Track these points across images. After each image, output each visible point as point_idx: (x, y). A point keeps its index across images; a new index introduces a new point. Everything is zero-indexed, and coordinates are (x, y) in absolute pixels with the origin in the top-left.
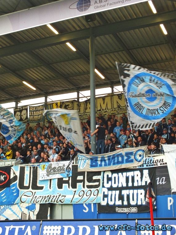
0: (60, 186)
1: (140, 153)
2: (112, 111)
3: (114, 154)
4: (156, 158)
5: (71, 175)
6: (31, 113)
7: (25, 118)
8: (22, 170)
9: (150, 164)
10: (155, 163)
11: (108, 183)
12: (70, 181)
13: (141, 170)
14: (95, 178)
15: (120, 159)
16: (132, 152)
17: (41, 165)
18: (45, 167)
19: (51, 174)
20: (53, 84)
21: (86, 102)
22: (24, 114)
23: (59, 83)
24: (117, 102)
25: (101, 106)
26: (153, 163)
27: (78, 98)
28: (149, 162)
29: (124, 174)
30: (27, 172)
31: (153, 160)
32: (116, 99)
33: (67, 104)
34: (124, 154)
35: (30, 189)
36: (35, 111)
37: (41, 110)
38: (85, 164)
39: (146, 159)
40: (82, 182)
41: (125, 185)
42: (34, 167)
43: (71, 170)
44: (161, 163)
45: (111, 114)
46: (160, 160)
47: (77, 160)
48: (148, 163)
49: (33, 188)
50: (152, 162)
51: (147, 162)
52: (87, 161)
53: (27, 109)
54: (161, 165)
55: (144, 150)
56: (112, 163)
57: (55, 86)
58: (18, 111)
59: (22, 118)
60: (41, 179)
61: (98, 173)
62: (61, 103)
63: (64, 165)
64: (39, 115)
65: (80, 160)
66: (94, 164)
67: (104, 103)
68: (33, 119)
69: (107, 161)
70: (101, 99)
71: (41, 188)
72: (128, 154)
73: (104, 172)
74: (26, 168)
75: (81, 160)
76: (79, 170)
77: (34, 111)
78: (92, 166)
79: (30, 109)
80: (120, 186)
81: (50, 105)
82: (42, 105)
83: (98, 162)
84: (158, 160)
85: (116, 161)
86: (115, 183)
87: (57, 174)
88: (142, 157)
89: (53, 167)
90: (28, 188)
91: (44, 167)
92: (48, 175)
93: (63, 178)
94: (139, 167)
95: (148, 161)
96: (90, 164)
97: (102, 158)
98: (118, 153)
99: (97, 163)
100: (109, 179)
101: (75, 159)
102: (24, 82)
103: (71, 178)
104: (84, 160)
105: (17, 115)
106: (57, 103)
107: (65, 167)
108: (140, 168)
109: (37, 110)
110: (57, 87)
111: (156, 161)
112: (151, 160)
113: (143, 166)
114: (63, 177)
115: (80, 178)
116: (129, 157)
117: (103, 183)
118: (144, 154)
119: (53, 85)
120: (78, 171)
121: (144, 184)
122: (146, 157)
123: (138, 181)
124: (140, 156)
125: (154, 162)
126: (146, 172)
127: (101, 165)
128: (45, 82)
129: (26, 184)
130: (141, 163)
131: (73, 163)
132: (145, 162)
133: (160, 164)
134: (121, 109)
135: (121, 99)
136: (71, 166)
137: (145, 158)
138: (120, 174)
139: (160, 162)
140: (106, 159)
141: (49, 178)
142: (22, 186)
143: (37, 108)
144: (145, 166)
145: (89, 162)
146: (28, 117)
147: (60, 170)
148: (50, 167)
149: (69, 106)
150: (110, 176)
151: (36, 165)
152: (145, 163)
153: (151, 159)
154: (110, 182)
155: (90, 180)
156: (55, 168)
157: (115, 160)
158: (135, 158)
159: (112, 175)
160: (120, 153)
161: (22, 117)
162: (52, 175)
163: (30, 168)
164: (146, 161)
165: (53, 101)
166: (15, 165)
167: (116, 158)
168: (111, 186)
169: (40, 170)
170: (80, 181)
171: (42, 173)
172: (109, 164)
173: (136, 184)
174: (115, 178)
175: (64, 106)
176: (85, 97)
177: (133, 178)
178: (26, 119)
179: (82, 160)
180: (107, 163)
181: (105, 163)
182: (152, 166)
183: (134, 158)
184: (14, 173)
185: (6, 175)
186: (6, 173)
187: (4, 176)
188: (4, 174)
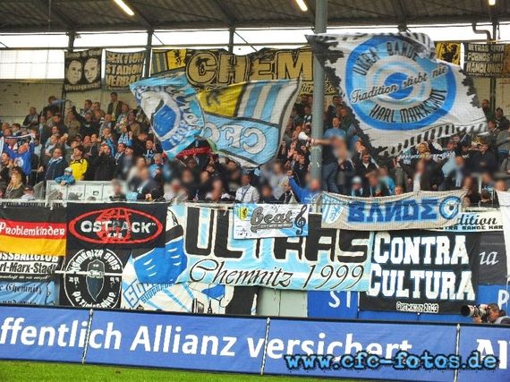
0: (280, 254)
1: (452, 202)
3: (399, 199)
4: (481, 216)
5: (306, 232)
6: (111, 68)
7: (94, 79)
8: (193, 216)
9: (469, 225)
10: (479, 225)
11: (382, 254)
12: (303, 246)
13: (452, 236)
14: (355, 242)
15: (411, 211)
16: (437, 200)
17: (237, 207)
18: (248, 212)
19: (260, 229)
21: (251, 57)
22: (93, 69)
26: (476, 223)
27: (231, 45)
28: (469, 221)
29: (417, 240)
30: (204, 221)
31: (475, 218)
33: (203, 56)
34: (419, 201)
35: (212, 256)
36: (120, 64)
37: (137, 63)
38: (337, 214)
39: (463, 215)
40: (327, 249)
41: (416, 261)
42: (221, 212)
43: (307, 223)
44: (491, 224)
46: (490, 219)
48: (466, 223)
49: (217, 254)
50: (473, 222)
51: (464, 222)
52: (342, 208)
53: (101, 56)
54: (491, 230)
55: (459, 199)
56: (394, 217)
58: (77, 60)
59: (87, 77)
60: (236, 236)
61: (364, 234)
62: (187, 53)
63: (290, 213)
64: (132, 75)
65: (327, 206)
66: (356, 215)
67: (294, 65)
68: (115, 83)
69: (384, 213)
70: (289, 56)
71: (238, 254)
72: (426, 203)
73: (376, 232)
74: (201, 211)
75: (330, 204)
76: (323, 226)
77: (118, 64)
78: (351, 219)
79: (107, 57)
80: (407, 261)
81: (161, 53)
82: (141, 52)
83: (364, 212)
84: (485, 220)
85: (402, 214)
86: (397, 255)
87: (274, 230)
88: (455, 210)
89: (265, 213)
90: (206, 252)
91: (244, 213)
92: (254, 230)
93: (287, 238)
94: (448, 230)
95: (467, 220)
96: (348, 214)
97: (373, 205)
98: (408, 200)
99: (363, 215)
100: (385, 248)
103: (305, 239)
104: (336, 206)
105: (74, 69)
106: (178, 50)
107: (294, 217)
108: (451, 231)
109: (126, 62)
111: (481, 220)
112: (472, 219)
113: (456, 228)
114: (287, 236)
115: (325, 240)
116: (429, 209)
117: (373, 254)
118: (460, 206)
121: (454, 261)
122: (462, 212)
123: (443, 255)
124: (451, 208)
125: (478, 222)
126: (460, 240)
127: (370, 219)
129: (201, 244)
130: (451, 223)
131: (311, 210)
132: (460, 221)
133: (490, 227)
136: (305, 216)
137: (460, 214)
138: (408, 239)
139: (489, 223)
140: (383, 207)
141: (255, 236)
142: (193, 248)
143: (126, 58)
144: (460, 229)
145: (345, 210)
146: (103, 76)
147: (281, 221)
148: (258, 213)
149: (209, 63)
150: (387, 241)
151: (226, 206)
152: (461, 223)
153: (472, 217)
154: (386, 253)
155: (345, 246)
156: (269, 216)
157: (400, 212)
158: (440, 212)
159: (391, 239)
160: (411, 199)
161: (86, 74)
162: (262, 230)
163: (213, 211)
164: (462, 219)
165: (163, 46)
167: (403, 208)
168: (389, 261)
169: (236, 218)
170: (325, 247)
171: (239, 225)
172: (388, 219)
173: (438, 261)
174: (397, 245)
175: (195, 60)
176: (247, 44)
177: (434, 249)
178: (96, 81)
179: (331, 206)
180: (384, 216)
181: (380, 215)
182: (474, 231)
183: (438, 211)
184: (176, 220)
185: (155, 222)
186: (154, 218)
187: (149, 224)
188: (151, 221)
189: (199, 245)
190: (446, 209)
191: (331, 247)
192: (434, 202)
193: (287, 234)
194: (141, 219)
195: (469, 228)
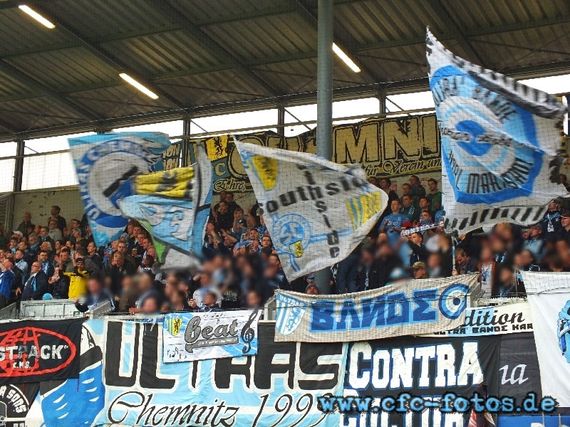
0: (222, 381)
1: (457, 293)
2: (380, 165)
3: (382, 293)
4: (502, 310)
5: (254, 349)
8: (115, 332)
9: (483, 326)
10: (498, 325)
11: (360, 375)
12: (252, 369)
13: (458, 344)
14: (323, 360)
15: (398, 309)
16: (435, 291)
17: (168, 318)
18: (182, 325)
19: (197, 347)
20: (210, 82)
21: (304, 137)
23: (225, 80)
24: (396, 141)
25: (347, 149)
26: (493, 322)
27: (281, 125)
28: (482, 320)
29: (409, 352)
30: (128, 338)
31: (492, 315)
32: (391, 131)
34: (409, 295)
35: (137, 386)
37: (172, 157)
38: (296, 321)
39: (473, 311)
40: (285, 372)
41: (408, 383)
42: (148, 326)
43: (256, 336)
44: (516, 323)
45: (378, 174)
46: (514, 316)
47: (273, 308)
48: (478, 324)
49: (144, 384)
50: (489, 320)
51: (474, 321)
52: (303, 311)
54: (516, 331)
55: (467, 287)
56: (374, 320)
57: (212, 90)
60: (167, 359)
61: (334, 348)
62: (229, 139)
63: (235, 323)
65: (282, 310)
66: (322, 321)
67: (356, 144)
69: (360, 315)
70: (350, 131)
71: (169, 384)
72: (419, 297)
73: (351, 344)
74: (124, 326)
75: (286, 308)
76: (278, 338)
78: (315, 327)
80: (395, 384)
81: (198, 143)
82: (177, 144)
83: (333, 315)
84: (507, 316)
85: (386, 315)
86: (381, 376)
87: (215, 348)
88: (461, 305)
89: (203, 325)
90: (130, 382)
91: (176, 326)
92: (189, 349)
93: (231, 359)
94: (452, 335)
95: (479, 318)
96: (310, 320)
97: (345, 304)
98: (393, 294)
99: (332, 320)
100: (365, 365)
101: (266, 306)
102: (124, 77)
103: (253, 359)
104: (294, 309)
106: (218, 137)
107: (239, 328)
108: (456, 335)
110: (220, 92)
111: (501, 317)
112: (487, 316)
113: (463, 331)
114: (231, 356)
115: (281, 359)
116: (424, 306)
117: (347, 376)
118: (468, 298)
119: (208, 86)
120: (276, 341)
121: (463, 382)
122: (472, 306)
123: (446, 372)
124: (456, 301)
125: (497, 320)
126: (471, 349)
127: (341, 326)
128: (186, 78)
129: (124, 371)
130: (457, 323)
131: (262, 317)
132: (468, 320)
133: (514, 328)
134: (405, 161)
135: (405, 133)
136: (254, 326)
137: (469, 309)
138: (396, 352)
139: (512, 321)
140: (358, 307)
141: (191, 357)
142: (114, 378)
144: (469, 332)
145: (307, 315)
147: (224, 334)
148: (195, 325)
150: (367, 356)
151: (154, 318)
152: (471, 324)
153: (488, 313)
154: (366, 374)
155: (309, 366)
156: (208, 329)
157: (383, 313)
158: (441, 309)
159: (373, 353)
160: (397, 292)
162: (200, 349)
163: (138, 326)
164: (471, 318)
165: (207, 133)
166: (94, 318)
167: (387, 307)
168: (370, 384)
169: (167, 335)
170: (281, 369)
171: (170, 341)
172: (367, 323)
173: (440, 382)
174: (381, 362)
177: (433, 363)
179: (288, 310)
180: (361, 319)
181: (355, 318)
182: (490, 333)
183: (437, 307)
184: (91, 340)
185: (67, 344)
186: (67, 339)
187: (61, 347)
188: (63, 342)
189: (122, 373)
190: (449, 305)
191: (289, 368)
192: (431, 294)
193: (232, 352)
194: (51, 341)
195: (483, 330)
